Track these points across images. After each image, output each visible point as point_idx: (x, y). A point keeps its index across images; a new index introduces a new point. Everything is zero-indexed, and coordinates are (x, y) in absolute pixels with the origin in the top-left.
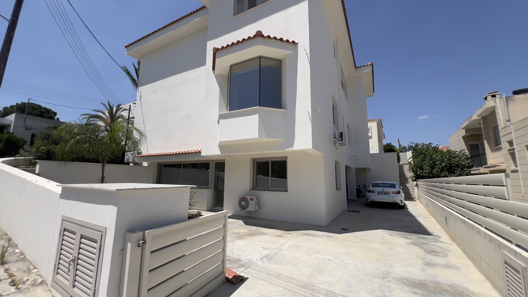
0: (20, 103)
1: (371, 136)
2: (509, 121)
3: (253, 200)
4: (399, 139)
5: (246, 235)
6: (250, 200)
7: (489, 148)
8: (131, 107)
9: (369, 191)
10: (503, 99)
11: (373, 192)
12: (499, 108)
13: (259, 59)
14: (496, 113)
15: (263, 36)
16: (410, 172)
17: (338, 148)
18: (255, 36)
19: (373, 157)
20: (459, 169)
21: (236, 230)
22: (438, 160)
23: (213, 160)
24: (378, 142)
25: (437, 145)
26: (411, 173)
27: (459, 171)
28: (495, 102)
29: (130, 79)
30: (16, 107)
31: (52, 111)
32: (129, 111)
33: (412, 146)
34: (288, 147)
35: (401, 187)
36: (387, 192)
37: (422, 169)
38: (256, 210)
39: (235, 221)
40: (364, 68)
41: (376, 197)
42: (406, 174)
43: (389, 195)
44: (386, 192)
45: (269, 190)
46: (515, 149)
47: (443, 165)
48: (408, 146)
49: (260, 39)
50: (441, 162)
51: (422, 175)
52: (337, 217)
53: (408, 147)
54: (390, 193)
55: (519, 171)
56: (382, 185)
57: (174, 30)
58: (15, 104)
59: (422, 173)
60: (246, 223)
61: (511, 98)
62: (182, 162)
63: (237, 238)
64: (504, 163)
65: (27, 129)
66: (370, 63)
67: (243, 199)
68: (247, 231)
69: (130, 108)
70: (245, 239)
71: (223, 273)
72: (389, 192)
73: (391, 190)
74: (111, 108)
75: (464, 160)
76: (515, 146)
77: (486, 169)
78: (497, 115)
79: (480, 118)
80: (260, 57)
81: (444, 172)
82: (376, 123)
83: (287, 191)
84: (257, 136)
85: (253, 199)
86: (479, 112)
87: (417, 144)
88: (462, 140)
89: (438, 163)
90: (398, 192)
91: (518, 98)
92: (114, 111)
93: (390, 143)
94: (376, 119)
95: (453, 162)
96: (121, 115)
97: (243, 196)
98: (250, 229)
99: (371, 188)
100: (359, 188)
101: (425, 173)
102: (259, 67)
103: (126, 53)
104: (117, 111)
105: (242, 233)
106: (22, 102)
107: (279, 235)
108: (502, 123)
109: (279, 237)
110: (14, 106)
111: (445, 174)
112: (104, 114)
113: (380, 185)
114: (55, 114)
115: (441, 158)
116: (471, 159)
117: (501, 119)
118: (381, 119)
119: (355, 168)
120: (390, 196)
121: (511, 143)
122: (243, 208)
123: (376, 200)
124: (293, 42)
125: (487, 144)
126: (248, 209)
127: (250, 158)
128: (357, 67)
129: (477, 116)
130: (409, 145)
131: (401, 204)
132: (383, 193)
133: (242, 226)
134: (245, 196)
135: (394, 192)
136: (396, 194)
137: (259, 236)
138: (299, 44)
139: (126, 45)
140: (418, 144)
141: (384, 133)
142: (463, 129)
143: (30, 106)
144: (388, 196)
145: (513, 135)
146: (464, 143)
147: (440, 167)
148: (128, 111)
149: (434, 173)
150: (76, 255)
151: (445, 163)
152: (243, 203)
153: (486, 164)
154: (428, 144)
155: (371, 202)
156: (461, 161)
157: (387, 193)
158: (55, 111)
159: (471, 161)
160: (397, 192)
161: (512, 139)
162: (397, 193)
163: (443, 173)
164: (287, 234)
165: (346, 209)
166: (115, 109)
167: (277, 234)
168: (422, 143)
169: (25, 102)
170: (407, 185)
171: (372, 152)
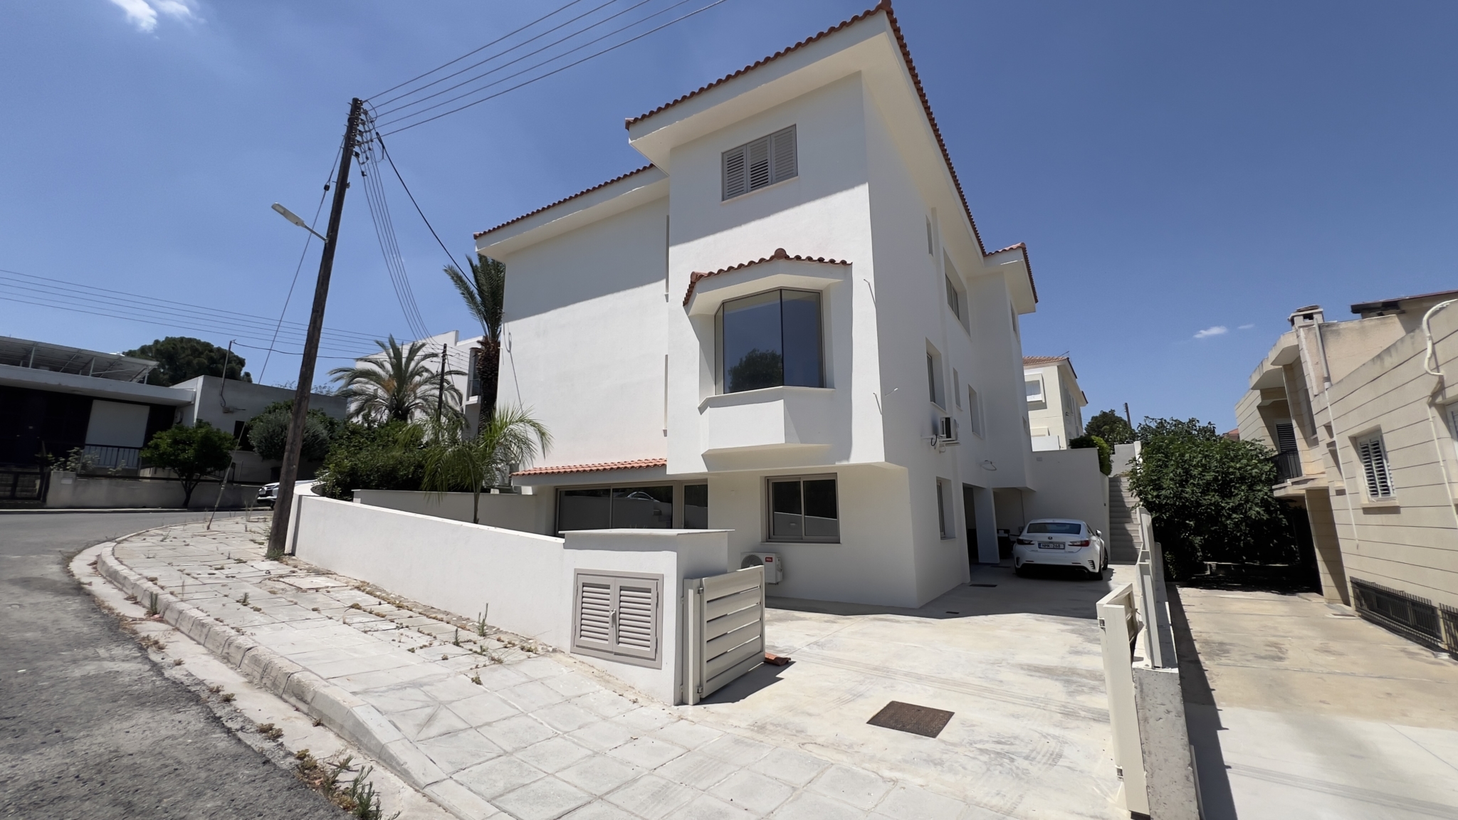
0: (164, 339)
1: (1044, 401)
2: (1328, 379)
3: (772, 561)
4: (1126, 404)
6: (766, 561)
7: (1302, 437)
8: (448, 348)
9: (1021, 542)
10: (1313, 331)
11: (1030, 543)
12: (1306, 352)
13: (779, 292)
14: (1303, 361)
15: (787, 257)
16: (1134, 495)
17: (943, 449)
18: (772, 258)
19: (1039, 459)
20: (1243, 487)
22: (1196, 467)
23: (680, 481)
24: (1062, 418)
25: (1209, 423)
26: (1135, 497)
27: (1243, 490)
28: (1298, 337)
29: (463, 294)
30: (154, 349)
31: (235, 356)
32: (444, 360)
33: (1149, 427)
34: (840, 460)
35: (1099, 532)
36: (1059, 543)
37: (1159, 488)
38: (779, 580)
40: (1005, 255)
41: (1034, 554)
42: (1126, 500)
43: (1064, 549)
44: (1057, 543)
45: (801, 541)
46: (1337, 443)
47: (1209, 476)
48: (1139, 426)
49: (782, 262)
50: (1203, 471)
51: (1157, 502)
52: (944, 594)
53: (1139, 429)
54: (1067, 546)
55: (1347, 492)
56: (1054, 527)
57: (588, 207)
58: (150, 342)
59: (1158, 497)
61: (1330, 329)
62: (610, 486)
64: (1323, 473)
65: (227, 411)
66: (1019, 244)
67: (751, 559)
69: (445, 351)
71: (762, 650)
72: (1064, 544)
73: (1069, 538)
74: (398, 354)
75: (1256, 464)
76: (1335, 438)
77: (1296, 487)
78: (1304, 365)
79: (1281, 367)
80: (781, 290)
81: (1210, 495)
82: (1055, 368)
83: (839, 543)
84: (782, 441)
85: (771, 558)
86: (1273, 355)
87: (1162, 422)
88: (1257, 413)
89: (1195, 472)
90: (1084, 543)
91: (1345, 329)
92: (404, 360)
93: (1112, 411)
94: (1056, 357)
95: (1231, 470)
96: (423, 367)
98: (774, 613)
99: (1025, 536)
100: (1006, 535)
101: (1166, 497)
102: (779, 301)
103: (477, 250)
104: (410, 359)
106: (167, 338)
107: (829, 620)
108: (1314, 385)
109: (829, 622)
110: (150, 347)
111: (1211, 500)
112: (381, 366)
113: (1049, 527)
114: (241, 363)
115: (1203, 460)
116: (1272, 462)
117: (1312, 374)
118: (1068, 358)
119: (994, 489)
120: (1066, 552)
121: (1328, 428)
123: (1037, 562)
124: (844, 262)
125: (1298, 428)
127: (761, 477)
128: (987, 253)
129: (1272, 364)
130: (1140, 424)
131: (1091, 569)
132: (1051, 546)
134: (754, 554)
135: (1076, 542)
136: (1080, 547)
138: (853, 265)
139: (477, 233)
140: (1165, 421)
141: (1081, 390)
142: (1254, 388)
143: (185, 347)
144: (1062, 551)
145: (1331, 414)
146: (1261, 423)
147: (1201, 482)
148: (440, 359)
149: (1186, 497)
150: (616, 609)
151: (1214, 472)
153: (1299, 474)
154: (1188, 421)
155: (1024, 565)
156: (1250, 468)
157: (1059, 546)
158: (241, 356)
159: (1272, 467)
160: (1081, 541)
161: (1330, 422)
162: (1081, 545)
163: (1206, 498)
164: (843, 619)
165: (968, 579)
166: (405, 353)
168: (1174, 419)
169: (173, 336)
170: (1129, 527)
171: (1038, 445)
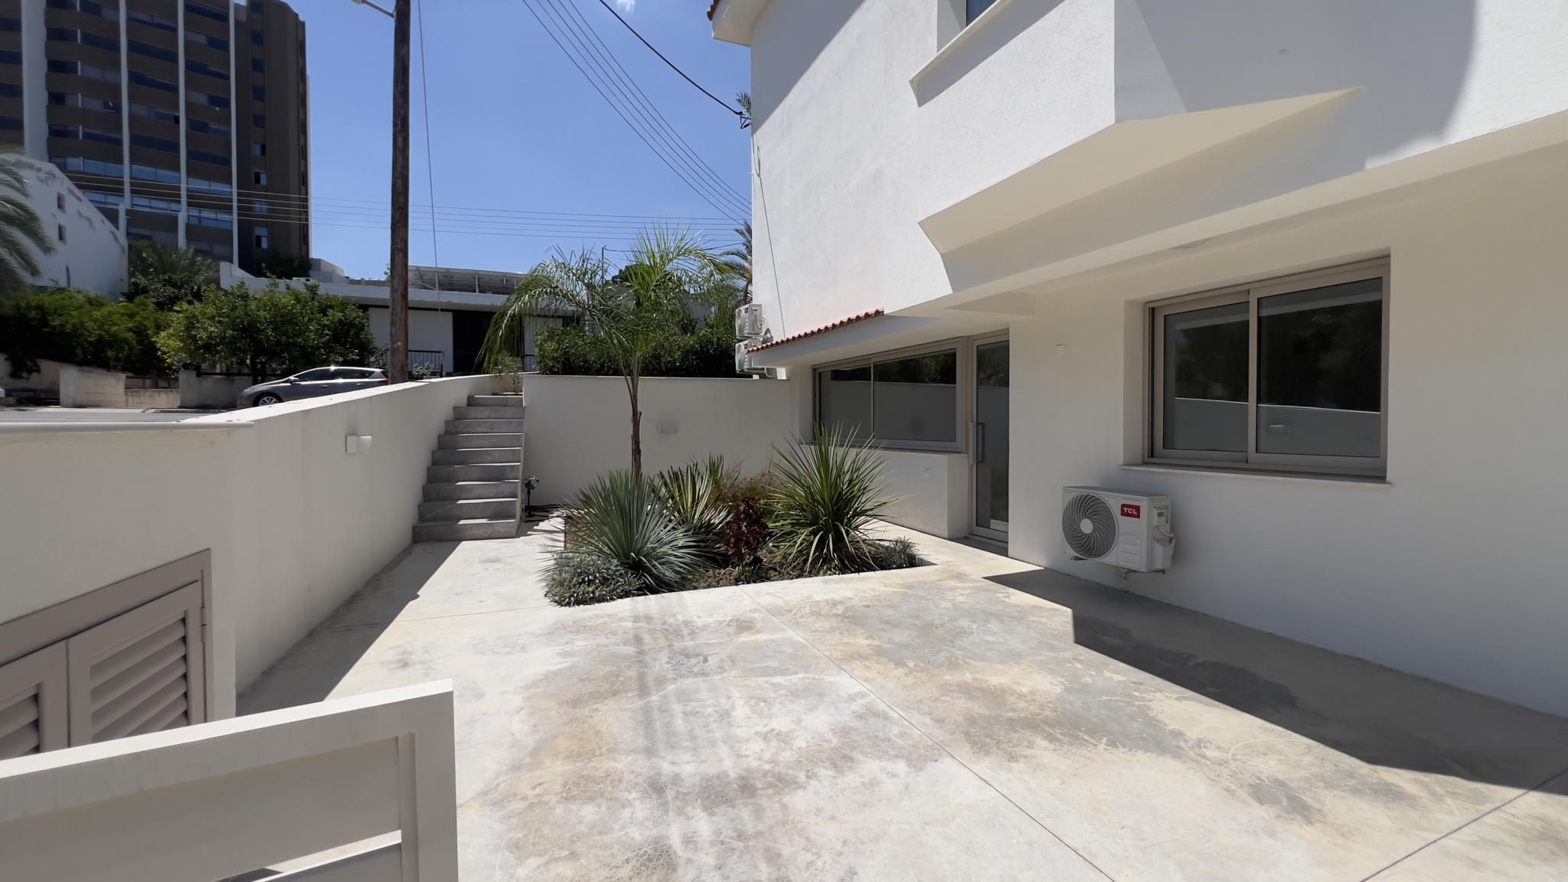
3: (1138, 516)
5: (1033, 724)
21: (1000, 667)
23: (968, 337)
38: (1161, 565)
39: (1036, 607)
45: (1242, 466)
60: (1087, 634)
62: (868, 357)
63: (967, 734)
67: (1084, 505)
68: (1058, 690)
70: (1012, 758)
97: (1086, 492)
105: (1021, 696)
107: (1282, 784)
109: (1275, 802)
122: (1088, 547)
126: (1112, 558)
133: (1052, 648)
134: (1092, 493)
137: (1120, 754)
152: (1087, 526)
164: (1356, 791)
167: (1270, 767)
